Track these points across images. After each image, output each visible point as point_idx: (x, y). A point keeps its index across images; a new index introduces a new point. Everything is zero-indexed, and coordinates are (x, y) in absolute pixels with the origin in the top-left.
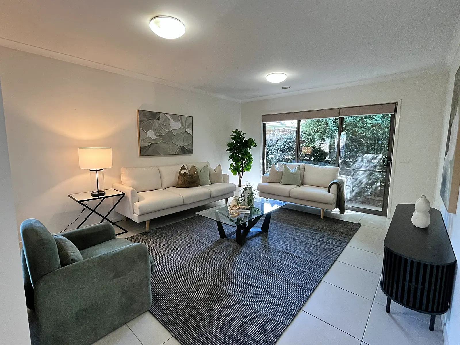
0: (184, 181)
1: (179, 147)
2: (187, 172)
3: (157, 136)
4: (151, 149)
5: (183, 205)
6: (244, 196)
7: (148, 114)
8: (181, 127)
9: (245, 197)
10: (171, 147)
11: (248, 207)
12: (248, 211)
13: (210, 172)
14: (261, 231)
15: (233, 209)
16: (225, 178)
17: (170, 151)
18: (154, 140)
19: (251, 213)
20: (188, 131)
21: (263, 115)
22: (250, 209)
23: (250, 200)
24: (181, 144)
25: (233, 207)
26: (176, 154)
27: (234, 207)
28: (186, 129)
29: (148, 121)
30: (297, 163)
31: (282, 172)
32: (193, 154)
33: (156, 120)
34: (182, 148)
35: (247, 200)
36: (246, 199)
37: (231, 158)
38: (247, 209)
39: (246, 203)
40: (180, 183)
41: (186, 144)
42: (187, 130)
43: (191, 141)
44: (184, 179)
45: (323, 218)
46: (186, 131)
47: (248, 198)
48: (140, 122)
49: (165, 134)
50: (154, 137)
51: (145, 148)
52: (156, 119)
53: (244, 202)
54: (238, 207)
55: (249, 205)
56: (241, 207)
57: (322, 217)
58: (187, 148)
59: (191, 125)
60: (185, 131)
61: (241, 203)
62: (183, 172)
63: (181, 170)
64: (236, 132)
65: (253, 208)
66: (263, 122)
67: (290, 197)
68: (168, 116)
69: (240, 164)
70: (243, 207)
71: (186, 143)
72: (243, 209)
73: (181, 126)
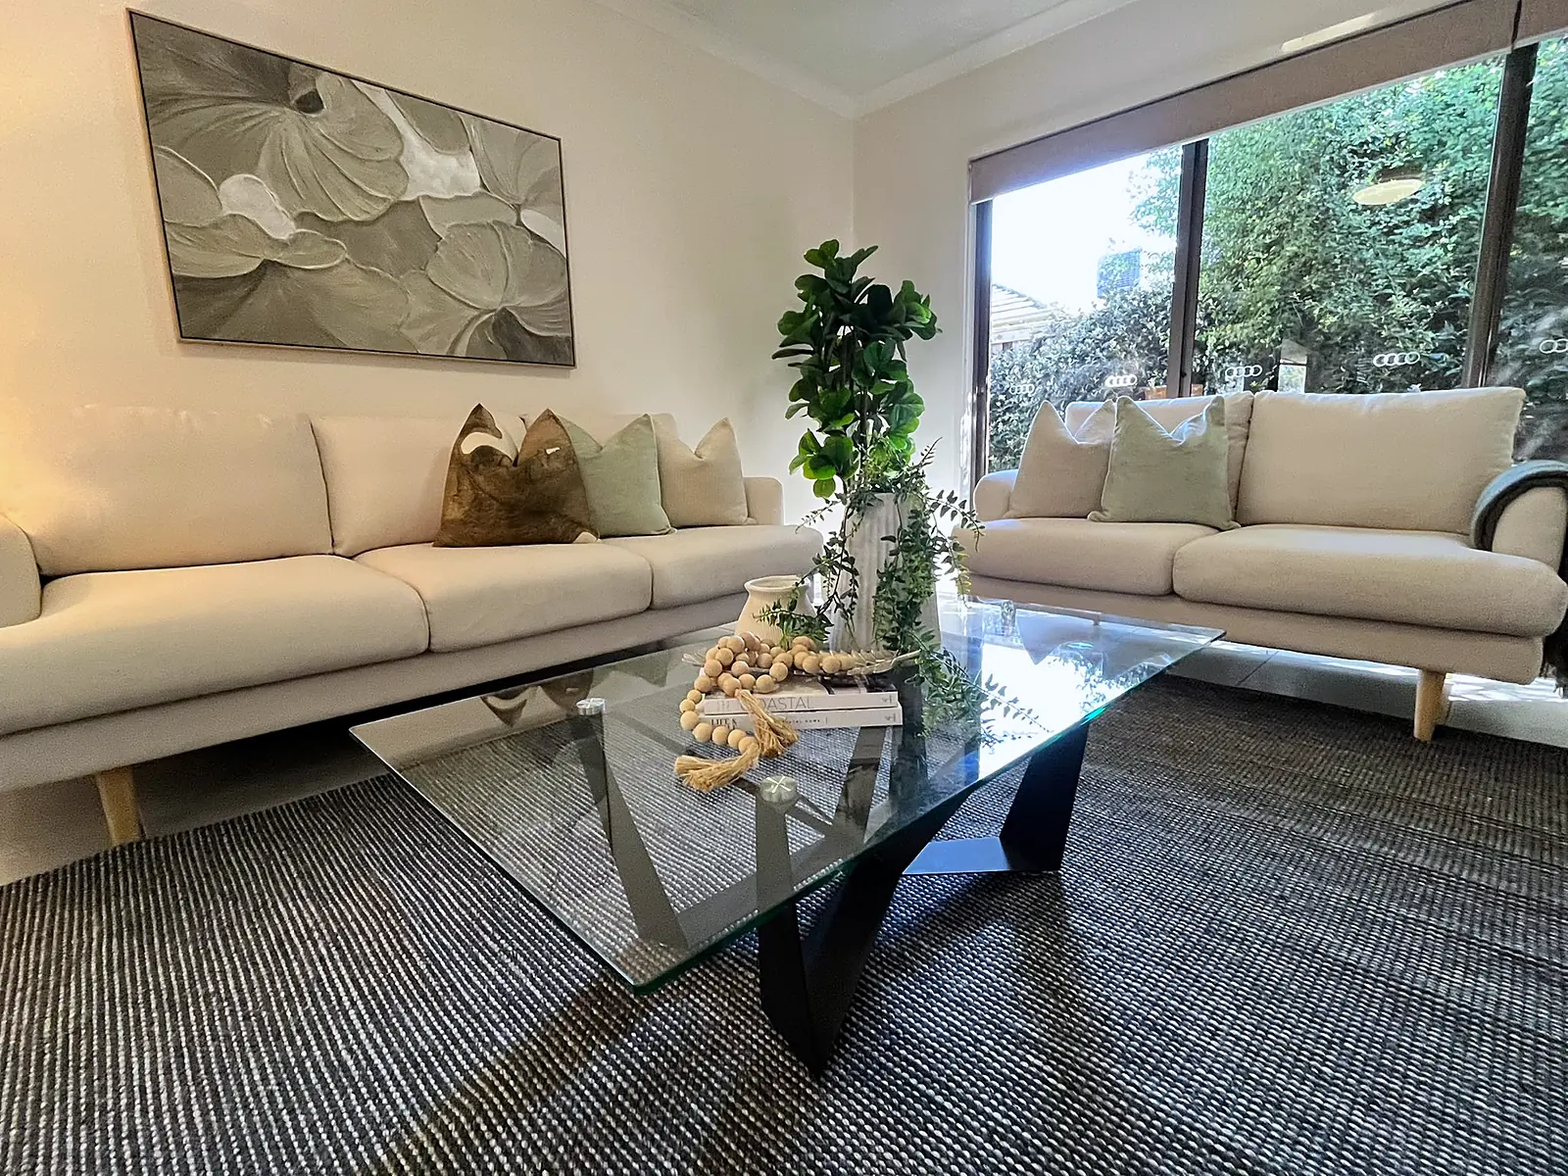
0: (477, 503)
1: (476, 313)
2: (502, 447)
3: (301, 218)
4: (261, 302)
5: (429, 652)
6: (851, 560)
7: (215, 58)
8: (479, 189)
9: (854, 572)
10: (418, 306)
11: (884, 663)
12: (885, 709)
13: (663, 454)
14: (999, 864)
15: (726, 680)
16: (759, 503)
17: (414, 335)
18: (284, 245)
19: (911, 727)
20: (534, 219)
21: (973, 162)
22: (898, 679)
23: (903, 596)
24: (491, 298)
25: (727, 668)
26: (461, 350)
27: (740, 665)
28: (518, 208)
29: (219, 110)
30: (1180, 396)
31: (1103, 451)
32: (574, 365)
33: (290, 116)
34: (498, 321)
35: (877, 598)
36: (869, 584)
37: (802, 401)
38: (875, 683)
39: (864, 631)
40: (455, 513)
41: (523, 301)
42: (523, 213)
43: (560, 290)
44: (474, 486)
45: (1427, 737)
46: (519, 223)
47: (889, 575)
48: (154, 104)
49: (364, 217)
50: (284, 228)
51: (217, 291)
52: (282, 99)
53: (844, 614)
54: (778, 669)
55: (893, 644)
56: (806, 661)
57: (1420, 728)
58: (539, 328)
59: (553, 191)
60: (513, 223)
61: (815, 625)
62: (469, 446)
63: (465, 432)
64: (824, 255)
65: (933, 669)
66: (973, 200)
67: (1171, 593)
68: (384, 101)
69: (849, 433)
70: (829, 660)
71: (522, 290)
72: (836, 681)
73: (484, 186)
